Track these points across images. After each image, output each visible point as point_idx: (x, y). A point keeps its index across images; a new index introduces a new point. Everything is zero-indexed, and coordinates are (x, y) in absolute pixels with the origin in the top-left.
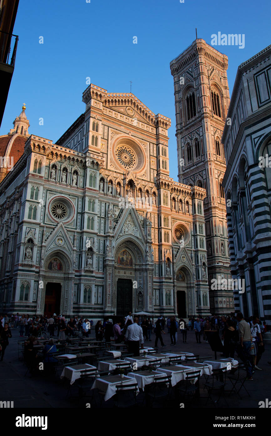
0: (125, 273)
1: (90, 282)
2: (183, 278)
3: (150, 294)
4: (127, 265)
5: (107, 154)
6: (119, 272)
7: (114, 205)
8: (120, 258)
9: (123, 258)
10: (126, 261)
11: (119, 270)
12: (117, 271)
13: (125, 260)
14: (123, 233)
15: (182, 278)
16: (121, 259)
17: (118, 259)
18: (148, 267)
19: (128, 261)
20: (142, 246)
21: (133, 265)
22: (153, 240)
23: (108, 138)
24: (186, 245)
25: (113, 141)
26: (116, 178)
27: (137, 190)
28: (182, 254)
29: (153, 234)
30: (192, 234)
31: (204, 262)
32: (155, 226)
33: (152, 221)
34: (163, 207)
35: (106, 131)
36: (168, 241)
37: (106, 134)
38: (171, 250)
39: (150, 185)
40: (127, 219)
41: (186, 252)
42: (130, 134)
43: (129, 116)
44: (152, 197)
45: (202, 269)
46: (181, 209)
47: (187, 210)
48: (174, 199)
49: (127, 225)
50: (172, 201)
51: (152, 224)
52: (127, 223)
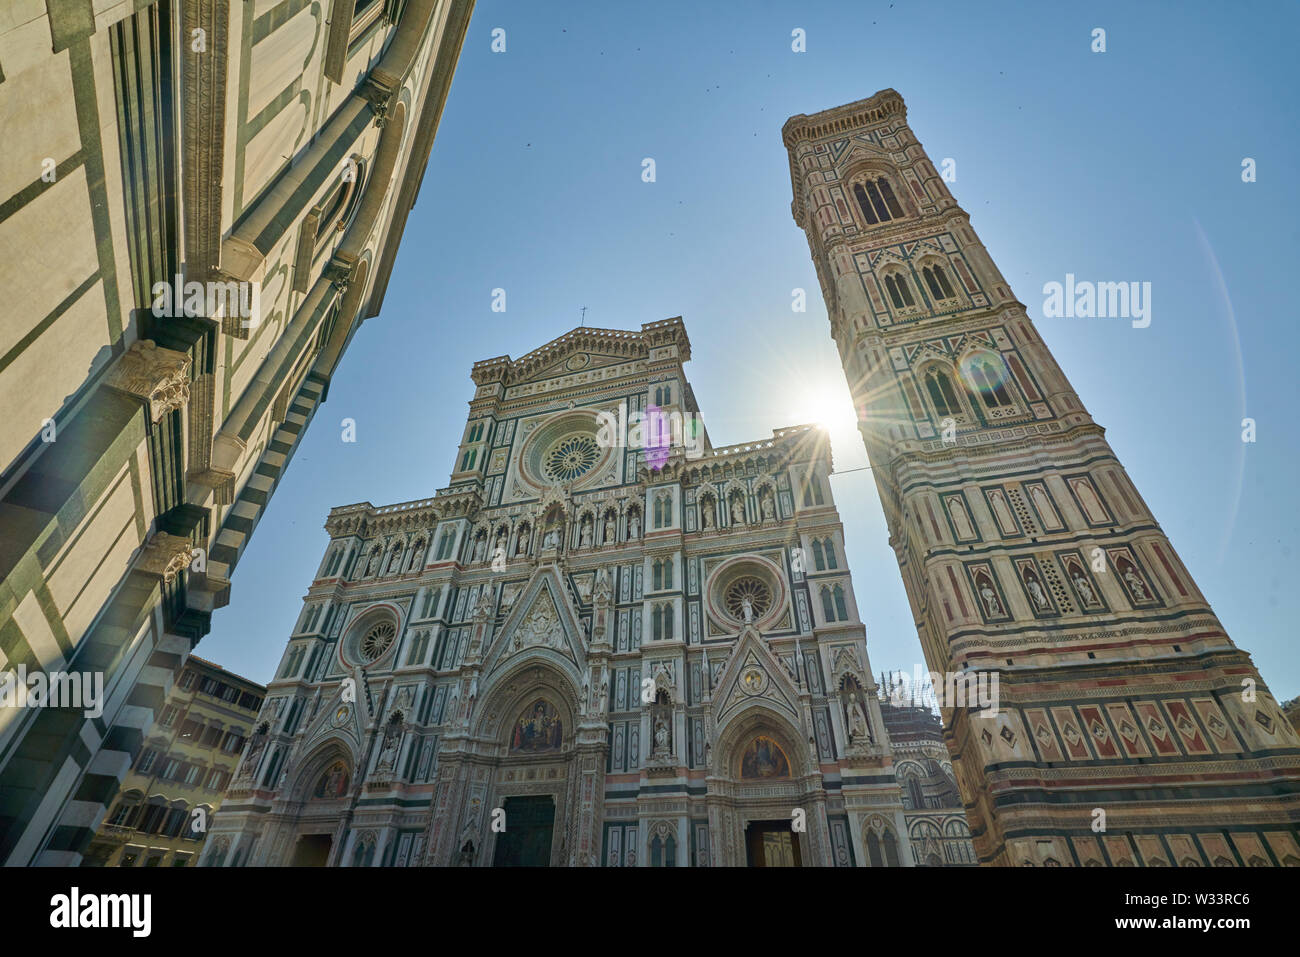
0: (531, 776)
1: (377, 820)
2: (779, 763)
3: (585, 846)
4: (544, 745)
5: (505, 474)
6: (511, 777)
7: (504, 583)
8: (521, 730)
9: (532, 726)
10: (542, 733)
11: (511, 769)
12: (505, 771)
13: (540, 730)
14: (511, 648)
15: (773, 762)
16: (524, 731)
17: (514, 731)
18: (581, 741)
19: (549, 733)
20: (573, 676)
21: (563, 745)
22: (623, 646)
23: (513, 441)
24: (771, 629)
25: (525, 440)
26: (517, 516)
27: (575, 522)
28: (747, 664)
29: (624, 626)
30: (795, 582)
31: (848, 673)
32: (632, 600)
33: (625, 587)
34: (652, 534)
35: (510, 429)
36: (669, 635)
37: (509, 436)
38: (681, 661)
39: (623, 492)
40: (533, 608)
41: (764, 654)
42: (572, 405)
43: (573, 372)
44: (629, 522)
45: (845, 707)
46: (738, 517)
47: (766, 511)
48: (708, 498)
49: (533, 623)
50: (699, 508)
51: (625, 597)
52: (534, 617)
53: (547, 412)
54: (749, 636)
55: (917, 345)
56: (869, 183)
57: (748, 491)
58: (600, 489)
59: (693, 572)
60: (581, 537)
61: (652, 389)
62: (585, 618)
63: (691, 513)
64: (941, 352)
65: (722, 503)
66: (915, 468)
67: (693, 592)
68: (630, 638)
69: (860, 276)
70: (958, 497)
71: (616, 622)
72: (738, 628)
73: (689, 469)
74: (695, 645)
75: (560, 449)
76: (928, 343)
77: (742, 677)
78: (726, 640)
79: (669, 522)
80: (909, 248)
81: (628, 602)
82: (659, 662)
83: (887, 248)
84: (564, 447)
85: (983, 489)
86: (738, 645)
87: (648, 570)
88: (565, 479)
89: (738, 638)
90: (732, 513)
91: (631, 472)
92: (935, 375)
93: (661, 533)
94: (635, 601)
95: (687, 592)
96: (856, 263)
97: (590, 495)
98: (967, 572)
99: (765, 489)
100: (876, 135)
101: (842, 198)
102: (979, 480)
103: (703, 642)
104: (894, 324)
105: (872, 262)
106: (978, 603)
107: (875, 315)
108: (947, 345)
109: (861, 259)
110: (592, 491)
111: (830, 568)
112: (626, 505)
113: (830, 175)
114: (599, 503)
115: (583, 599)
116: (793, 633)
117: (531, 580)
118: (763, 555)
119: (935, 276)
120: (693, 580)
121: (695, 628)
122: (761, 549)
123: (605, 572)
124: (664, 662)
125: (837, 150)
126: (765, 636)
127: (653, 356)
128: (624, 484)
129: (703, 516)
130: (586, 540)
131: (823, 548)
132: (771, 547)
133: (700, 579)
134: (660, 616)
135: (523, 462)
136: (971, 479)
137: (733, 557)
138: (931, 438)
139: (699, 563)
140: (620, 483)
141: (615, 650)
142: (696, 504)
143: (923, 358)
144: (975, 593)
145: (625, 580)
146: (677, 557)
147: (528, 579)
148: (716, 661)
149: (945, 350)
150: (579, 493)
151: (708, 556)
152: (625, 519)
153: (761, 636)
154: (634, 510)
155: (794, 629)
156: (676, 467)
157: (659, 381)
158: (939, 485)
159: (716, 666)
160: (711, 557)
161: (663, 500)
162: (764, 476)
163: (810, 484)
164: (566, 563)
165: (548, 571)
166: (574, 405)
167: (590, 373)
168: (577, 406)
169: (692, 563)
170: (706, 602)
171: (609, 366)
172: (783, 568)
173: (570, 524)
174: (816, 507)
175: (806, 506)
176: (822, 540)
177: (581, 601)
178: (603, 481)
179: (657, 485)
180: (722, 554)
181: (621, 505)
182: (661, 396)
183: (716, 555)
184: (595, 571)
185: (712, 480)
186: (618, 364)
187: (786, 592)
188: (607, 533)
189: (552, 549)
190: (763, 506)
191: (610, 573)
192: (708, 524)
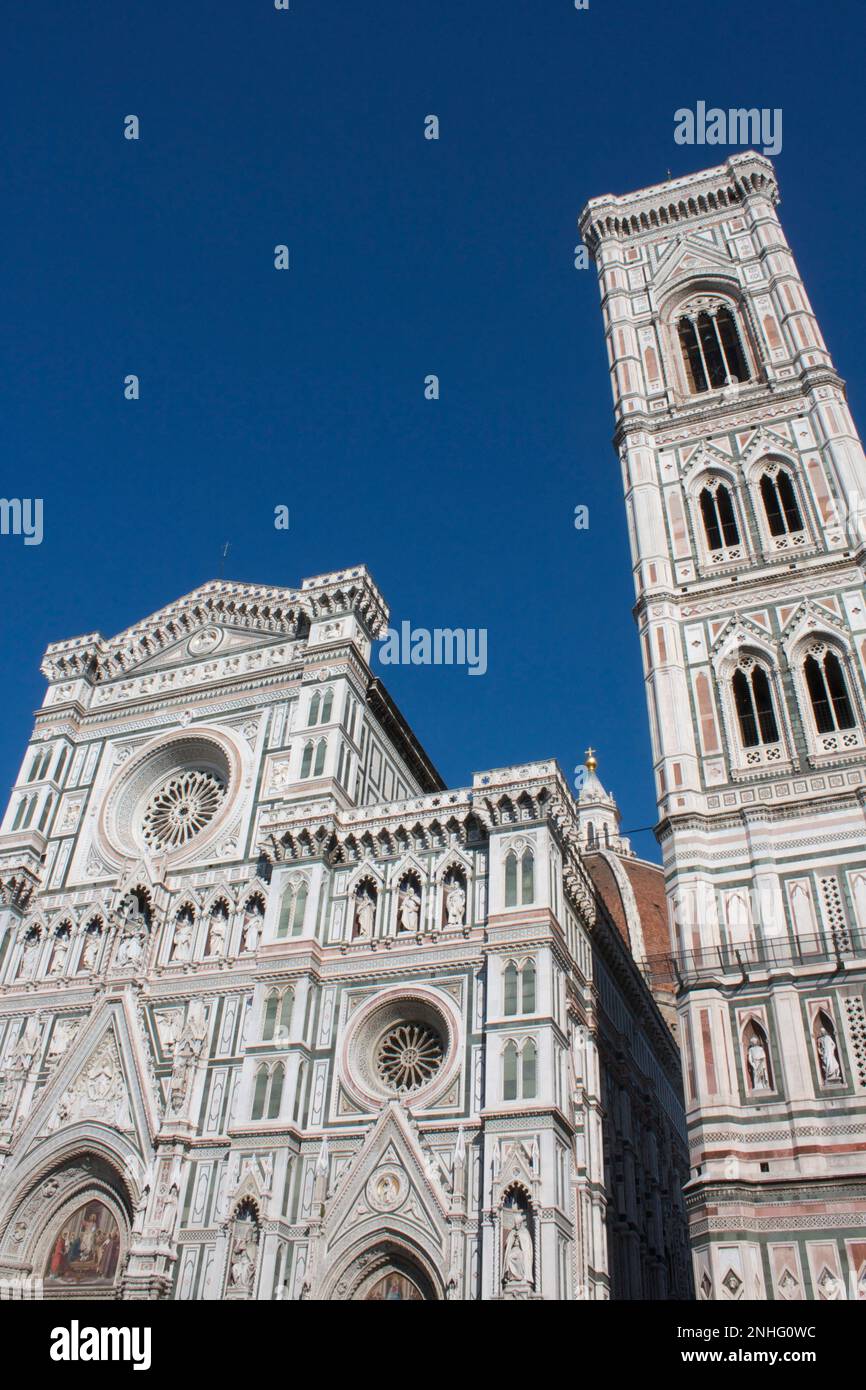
5: (76, 837)
7: (56, 1017)
14: (54, 1121)
19: (101, 1255)
20: (133, 1169)
22: (213, 1125)
23: (93, 779)
24: (428, 1108)
25: (114, 776)
26: (87, 906)
27: (166, 922)
28: (382, 1162)
29: (216, 1095)
30: (473, 1032)
31: (516, 1183)
32: (233, 1054)
33: (226, 1031)
34: (272, 947)
35: (93, 758)
36: (275, 1112)
37: (89, 770)
38: (283, 1156)
39: (243, 873)
40: (91, 1059)
41: (409, 1148)
42: (187, 719)
43: (197, 659)
44: (246, 922)
45: (505, 1237)
46: (409, 920)
47: (453, 910)
48: (367, 887)
49: (90, 1083)
50: (352, 903)
51: (225, 1048)
52: (92, 1073)
53: (149, 729)
54: (392, 1118)
55: (729, 619)
56: (704, 317)
57: (428, 875)
58: (211, 866)
59: (327, 1010)
60: (174, 946)
61: (306, 694)
62: (163, 1079)
63: (339, 910)
64: (762, 632)
65: (388, 895)
66: (683, 841)
67: (323, 1044)
68: (224, 1114)
69: (661, 489)
70: (743, 892)
71: (207, 1087)
72: (378, 1103)
74: (314, 1128)
75: (167, 793)
76: (746, 616)
77: (373, 1182)
78: (361, 1123)
79: (299, 925)
80: (743, 441)
81: (228, 1056)
82: (250, 1156)
83: (709, 438)
84: (175, 788)
85: (783, 877)
86: (375, 1130)
87: (259, 1007)
88: (169, 844)
89: (375, 1122)
90: (400, 914)
91: (257, 839)
92: (748, 672)
93: (286, 945)
94: (236, 1056)
95: (313, 1045)
96: (658, 466)
97: (194, 877)
98: (733, 1019)
99: (455, 874)
100: (722, 232)
101: (654, 345)
102: (779, 861)
103: (327, 1125)
104: (700, 580)
105: (683, 464)
106: (739, 1070)
107: (673, 562)
108: (774, 620)
109: (668, 458)
110: (197, 870)
111: (524, 1012)
112: (244, 894)
113: (641, 304)
114: (207, 887)
115: (165, 1047)
116: (458, 1116)
117: (92, 1014)
118: (435, 986)
119: (777, 490)
120: (326, 1024)
121: (317, 1102)
122: (433, 975)
123: (200, 1006)
124: (259, 1156)
125: (658, 258)
126: (418, 1119)
127: (317, 635)
128: (246, 860)
129: (357, 918)
131: (520, 978)
132: (451, 973)
133: (336, 1022)
134: (265, 1083)
135: (105, 815)
136: (766, 861)
137: (390, 988)
138: (721, 788)
139: (339, 997)
140: (241, 857)
141: (199, 1132)
142: (347, 898)
143: (732, 643)
144: (737, 1054)
145: (228, 1021)
146: (302, 986)
147: (88, 1013)
148: (341, 1154)
149: (769, 629)
150: (179, 872)
151: (354, 984)
153: (410, 1117)
154: (256, 903)
155: (462, 1109)
156: (321, 833)
157: (318, 681)
158: (718, 871)
159: (341, 1163)
160: (357, 985)
161: (295, 890)
162: (454, 851)
163: (519, 868)
164: (146, 989)
165: (117, 1001)
166: (190, 719)
167: (221, 662)
168: (194, 720)
169: (328, 995)
170: (341, 1062)
171: (251, 649)
172: (461, 1008)
173: (159, 925)
174: (520, 907)
175: (506, 906)
176: (520, 965)
177: (161, 1051)
178: (219, 851)
179: (290, 864)
180: (374, 982)
181: (237, 894)
182: (317, 707)
183: (366, 983)
184: (187, 1003)
185: (376, 856)
186: (266, 646)
187: (459, 1048)
188: (212, 941)
189: (127, 965)
190: (448, 902)
191: (208, 1008)
192: (362, 931)
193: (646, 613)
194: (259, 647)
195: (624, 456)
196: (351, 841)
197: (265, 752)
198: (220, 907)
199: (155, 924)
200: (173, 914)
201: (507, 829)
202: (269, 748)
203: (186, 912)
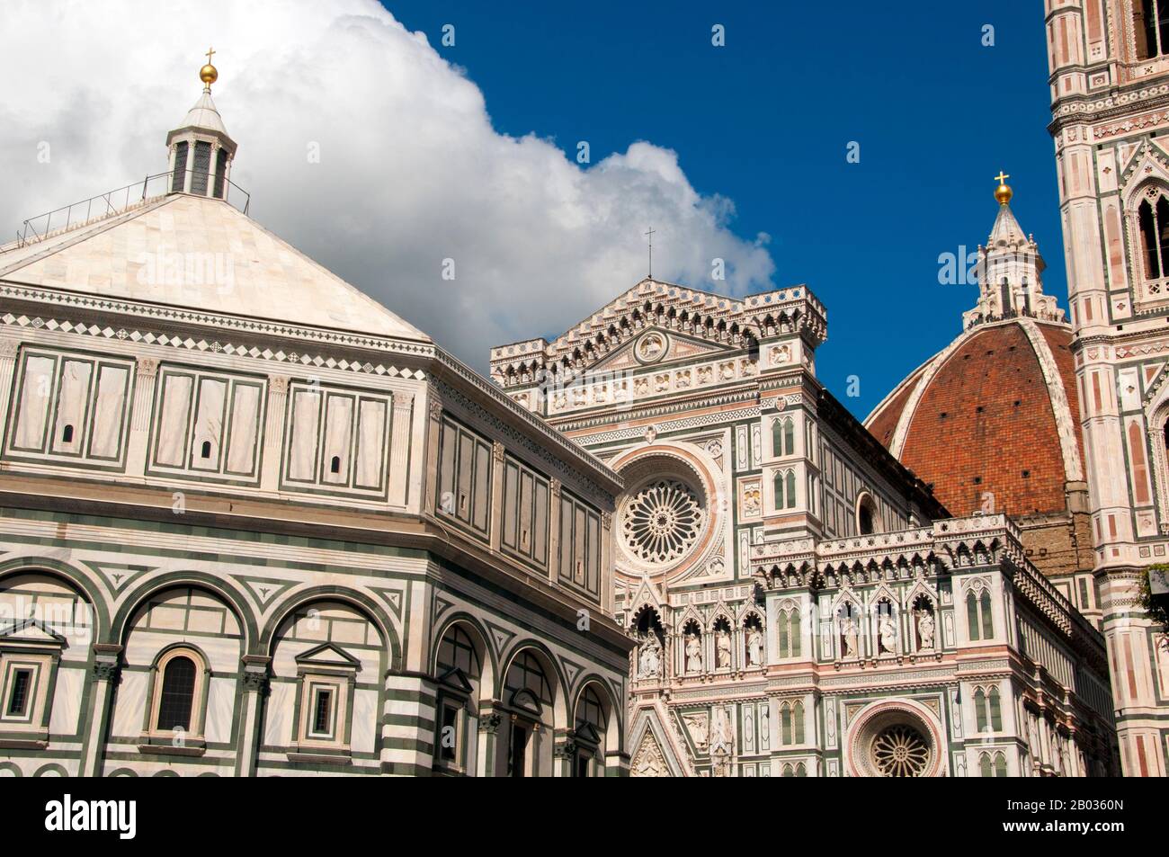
27: (676, 637)
30: (954, 740)
32: (757, 752)
33: (748, 733)
34: (777, 667)
39: (736, 593)
42: (651, 436)
43: (646, 368)
46: (888, 642)
47: (924, 636)
48: (847, 612)
50: (837, 626)
51: (749, 747)
53: (615, 443)
57: (900, 604)
58: (705, 585)
59: (830, 717)
60: (687, 658)
61: (767, 422)
63: (827, 631)
65: (867, 620)
66: (1117, 589)
67: (831, 745)
69: (1098, 200)
73: (822, 568)
75: (641, 501)
79: (797, 647)
81: (753, 754)
90: (880, 637)
91: (744, 560)
93: (788, 666)
94: (762, 753)
95: (823, 746)
96: (1095, 169)
97: (692, 595)
99: (922, 604)
104: (1135, 319)
105: (1122, 169)
107: (1109, 294)
109: (1106, 159)
110: (693, 589)
111: (994, 731)
112: (742, 613)
114: (706, 606)
115: (698, 746)
118: (917, 699)
120: (831, 728)
122: (914, 691)
123: (722, 712)
128: (737, 581)
129: (843, 638)
130: (694, 664)
131: (987, 702)
132: (928, 690)
133: (839, 728)
137: (880, 701)
139: (838, 706)
140: (731, 578)
142: (832, 620)
143: (1164, 394)
145: (748, 724)
146: (809, 701)
150: (677, 590)
151: (849, 696)
152: (741, 637)
154: (753, 622)
156: (804, 569)
157: (776, 409)
160: (853, 697)
161: (789, 616)
162: (922, 585)
163: (979, 606)
164: (672, 696)
165: (651, 708)
166: (654, 435)
167: (672, 372)
168: (658, 436)
169: (829, 704)
170: (847, 759)
171: (700, 361)
172: (940, 720)
173: (671, 639)
174: (982, 642)
175: (971, 640)
176: (986, 692)
177: (696, 750)
178: (708, 569)
179: (780, 593)
180: (866, 695)
181: (735, 612)
182: (779, 436)
183: (859, 695)
184: (709, 708)
185: (853, 584)
186: (715, 358)
187: (943, 753)
188: (720, 655)
189: (652, 677)
190: (920, 628)
191: (728, 712)
192: (849, 650)
193: (1081, 352)
194: (708, 359)
195: (1060, 153)
196: (829, 570)
197: (735, 475)
198: (722, 625)
199: (667, 640)
200: (681, 630)
201: (965, 572)
202: (738, 471)
203: (692, 628)
